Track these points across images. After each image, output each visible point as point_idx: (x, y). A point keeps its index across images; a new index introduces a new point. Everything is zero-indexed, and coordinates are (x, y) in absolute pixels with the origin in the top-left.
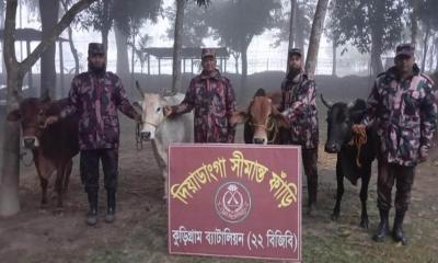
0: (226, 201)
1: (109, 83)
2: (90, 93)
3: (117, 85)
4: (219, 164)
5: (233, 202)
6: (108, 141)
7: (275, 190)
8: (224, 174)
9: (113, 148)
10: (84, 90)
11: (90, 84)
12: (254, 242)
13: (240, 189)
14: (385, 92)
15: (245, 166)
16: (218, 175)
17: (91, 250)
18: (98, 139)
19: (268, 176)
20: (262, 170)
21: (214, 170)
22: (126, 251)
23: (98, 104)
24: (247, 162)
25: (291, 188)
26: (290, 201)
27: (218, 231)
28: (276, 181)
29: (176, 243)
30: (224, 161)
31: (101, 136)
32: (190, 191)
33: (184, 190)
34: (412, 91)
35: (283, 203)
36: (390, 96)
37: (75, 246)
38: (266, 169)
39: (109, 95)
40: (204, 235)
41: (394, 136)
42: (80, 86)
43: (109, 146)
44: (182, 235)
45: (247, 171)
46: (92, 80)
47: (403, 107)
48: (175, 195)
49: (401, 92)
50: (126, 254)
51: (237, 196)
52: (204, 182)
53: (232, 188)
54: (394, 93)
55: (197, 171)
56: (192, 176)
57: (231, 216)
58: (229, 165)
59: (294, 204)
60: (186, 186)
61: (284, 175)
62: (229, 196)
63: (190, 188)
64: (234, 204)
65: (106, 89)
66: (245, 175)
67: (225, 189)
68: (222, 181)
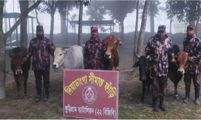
0: (87, 94)
1: (45, 42)
2: (37, 47)
3: (49, 43)
4: (84, 78)
5: (89, 95)
6: (44, 67)
7: (107, 90)
8: (86, 83)
9: (46, 70)
10: (34, 45)
11: (36, 43)
12: (98, 113)
13: (93, 89)
14: (155, 46)
15: (95, 79)
16: (84, 83)
17: (32, 113)
18: (39, 66)
19: (104, 84)
20: (102, 81)
21: (82, 81)
22: (46, 113)
23: (40, 52)
24: (96, 77)
25: (114, 89)
26: (113, 95)
27: (83, 107)
28: (108, 86)
29: (66, 112)
30: (86, 77)
31: (41, 65)
32: (72, 89)
33: (70, 89)
34: (166, 46)
35: (110, 96)
36: (157, 48)
37: (26, 111)
38: (104, 81)
39: (45, 48)
40: (77, 109)
41: (160, 65)
42: (33, 43)
43: (44, 69)
44: (68, 108)
45: (95, 81)
46: (38, 41)
47: (163, 52)
48: (66, 91)
49: (162, 46)
50: (46, 115)
51: (91, 92)
52: (78, 86)
53: (89, 89)
54: (159, 47)
55: (75, 81)
56: (73, 83)
57: (88, 101)
58: (88, 78)
59: (115, 97)
60: (70, 87)
61: (111, 84)
62: (88, 92)
63: (72, 88)
64: (90, 96)
65: (44, 45)
66: (95, 83)
67: (86, 89)
68: (85, 85)
